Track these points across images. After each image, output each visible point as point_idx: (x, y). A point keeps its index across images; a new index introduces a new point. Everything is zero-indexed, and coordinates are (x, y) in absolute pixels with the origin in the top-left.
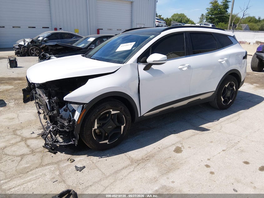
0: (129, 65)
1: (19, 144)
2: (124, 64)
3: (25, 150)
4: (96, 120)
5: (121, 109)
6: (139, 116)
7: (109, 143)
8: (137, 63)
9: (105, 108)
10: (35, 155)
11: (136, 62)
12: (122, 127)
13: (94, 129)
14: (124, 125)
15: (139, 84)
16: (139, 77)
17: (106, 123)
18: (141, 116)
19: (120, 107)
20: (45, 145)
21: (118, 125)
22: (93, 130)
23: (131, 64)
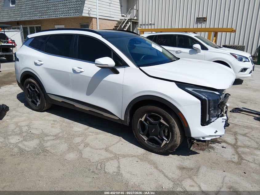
1: (242, 145)
3: (240, 137)
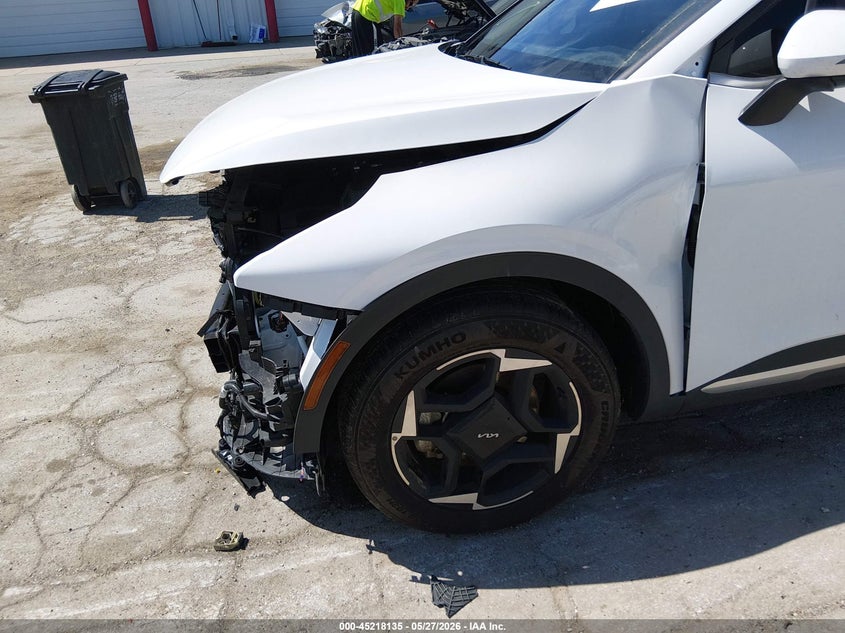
0: (647, 90)
1: (161, 410)
2: (616, 83)
3: (164, 447)
4: (411, 397)
5: (561, 349)
6: (672, 392)
7: (481, 507)
8: (705, 75)
9: (459, 338)
10: (183, 479)
11: (700, 69)
12: (563, 441)
13: (399, 436)
14: (576, 431)
15: (696, 210)
16: (702, 169)
17: (469, 412)
18: (683, 393)
19: (553, 342)
20: (221, 449)
21: (538, 427)
22: (394, 443)
23: (659, 84)
